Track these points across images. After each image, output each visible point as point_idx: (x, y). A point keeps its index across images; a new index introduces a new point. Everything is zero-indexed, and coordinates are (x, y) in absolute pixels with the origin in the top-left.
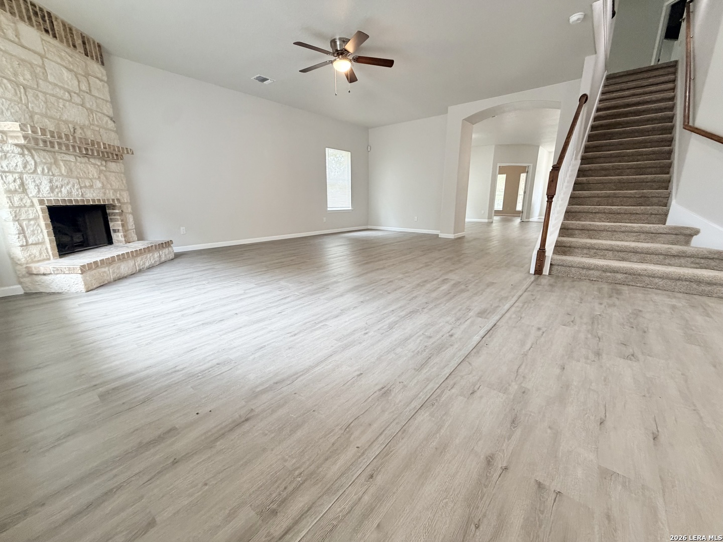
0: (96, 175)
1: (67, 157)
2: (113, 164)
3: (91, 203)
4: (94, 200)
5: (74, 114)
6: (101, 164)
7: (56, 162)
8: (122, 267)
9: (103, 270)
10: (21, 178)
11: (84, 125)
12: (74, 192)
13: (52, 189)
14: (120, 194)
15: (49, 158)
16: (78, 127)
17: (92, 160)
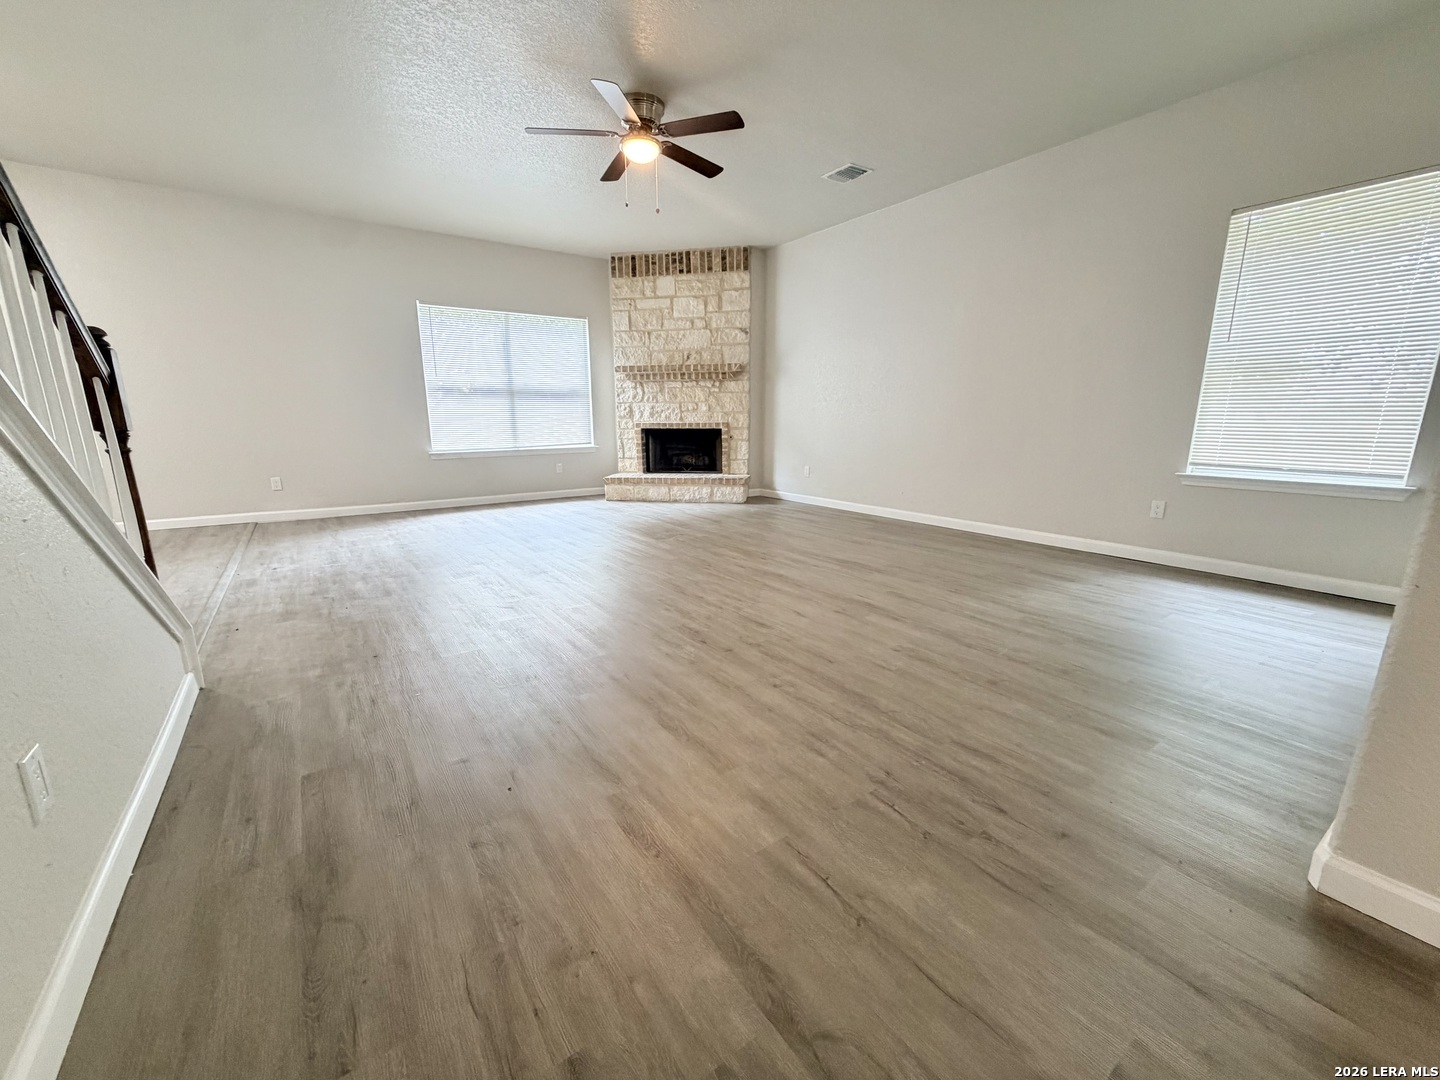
0: (702, 398)
1: (673, 384)
2: (733, 383)
3: (687, 427)
4: (690, 424)
5: (695, 340)
6: (713, 385)
7: (662, 390)
8: (651, 491)
9: (628, 487)
10: (630, 407)
11: (702, 349)
12: (673, 417)
13: (652, 415)
14: (734, 418)
15: (656, 388)
16: (693, 353)
17: (702, 383)
